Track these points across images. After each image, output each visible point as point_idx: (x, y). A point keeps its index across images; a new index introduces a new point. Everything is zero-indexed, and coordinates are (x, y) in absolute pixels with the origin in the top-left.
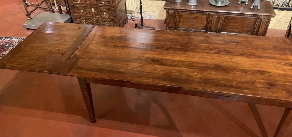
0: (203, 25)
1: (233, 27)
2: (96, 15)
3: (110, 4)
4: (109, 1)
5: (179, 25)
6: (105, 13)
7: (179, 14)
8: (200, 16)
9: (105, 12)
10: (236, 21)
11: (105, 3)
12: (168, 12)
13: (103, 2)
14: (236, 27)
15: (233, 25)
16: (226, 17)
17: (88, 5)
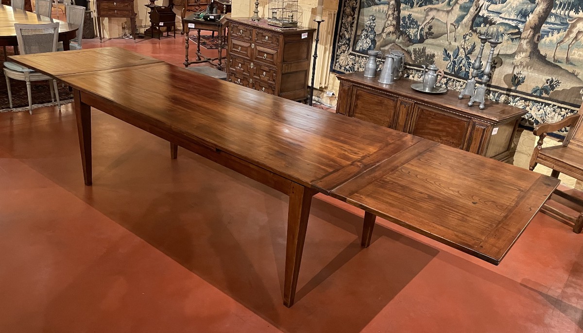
0: (388, 120)
1: (431, 132)
2: (254, 74)
3: (272, 58)
4: (273, 55)
5: (356, 113)
6: (264, 73)
7: (358, 93)
8: (386, 101)
9: (265, 71)
10: (437, 121)
11: (269, 56)
12: (341, 85)
13: (265, 55)
14: (437, 133)
15: (433, 128)
16: (422, 110)
17: (248, 57)
